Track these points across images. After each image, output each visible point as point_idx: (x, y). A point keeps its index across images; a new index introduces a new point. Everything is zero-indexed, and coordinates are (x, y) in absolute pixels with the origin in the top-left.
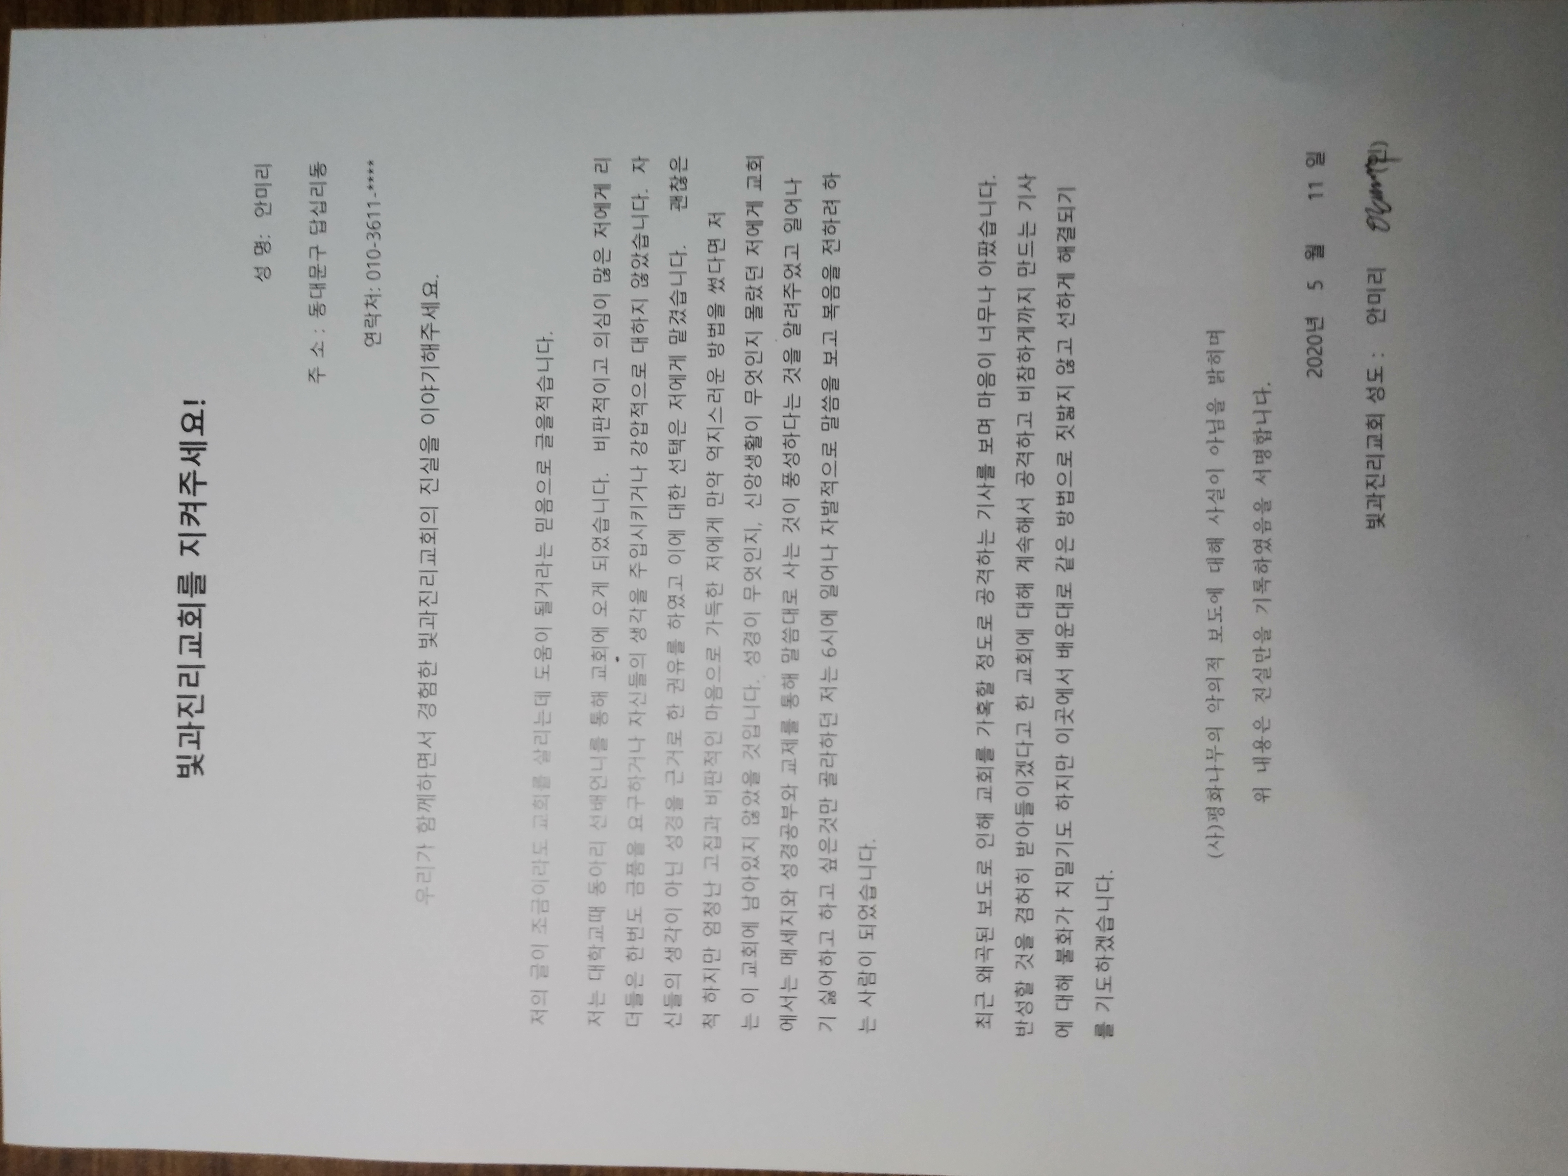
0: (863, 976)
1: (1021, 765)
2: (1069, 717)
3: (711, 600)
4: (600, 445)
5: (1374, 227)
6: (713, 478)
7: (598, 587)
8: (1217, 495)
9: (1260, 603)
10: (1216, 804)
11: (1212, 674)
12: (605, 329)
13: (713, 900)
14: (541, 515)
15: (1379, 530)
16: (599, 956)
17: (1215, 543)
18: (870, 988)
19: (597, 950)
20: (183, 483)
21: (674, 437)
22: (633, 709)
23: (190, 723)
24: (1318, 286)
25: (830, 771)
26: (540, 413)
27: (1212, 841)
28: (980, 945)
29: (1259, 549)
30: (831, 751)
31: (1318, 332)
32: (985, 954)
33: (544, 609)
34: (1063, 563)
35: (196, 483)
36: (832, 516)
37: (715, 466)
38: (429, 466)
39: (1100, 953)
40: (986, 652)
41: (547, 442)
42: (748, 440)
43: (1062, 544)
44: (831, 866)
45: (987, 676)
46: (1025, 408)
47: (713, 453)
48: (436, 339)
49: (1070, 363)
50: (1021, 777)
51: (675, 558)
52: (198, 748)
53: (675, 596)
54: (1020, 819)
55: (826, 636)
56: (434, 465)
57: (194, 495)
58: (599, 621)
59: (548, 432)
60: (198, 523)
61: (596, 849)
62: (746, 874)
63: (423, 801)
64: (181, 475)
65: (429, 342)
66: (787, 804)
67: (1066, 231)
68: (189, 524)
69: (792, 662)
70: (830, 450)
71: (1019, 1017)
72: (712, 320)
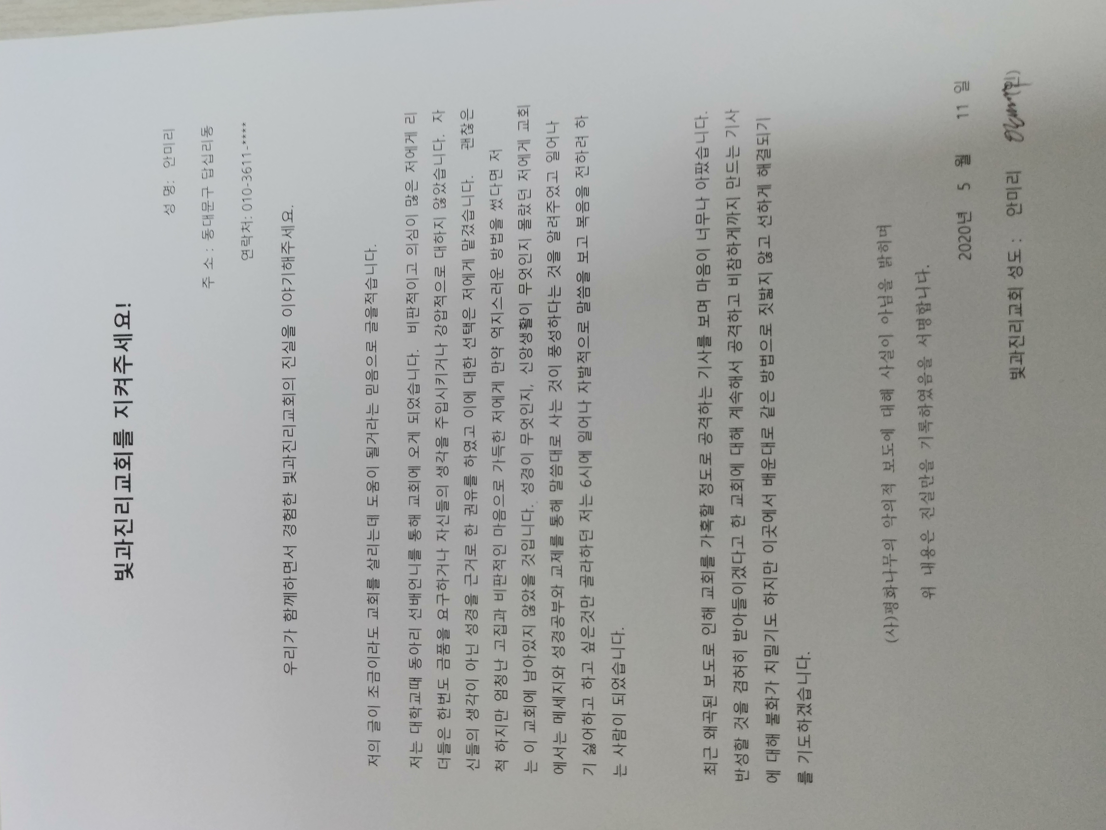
0: (617, 733)
1: (735, 570)
2: (773, 532)
3: (496, 444)
4: (412, 329)
5: (1010, 139)
6: (496, 351)
7: (412, 436)
8: (887, 355)
9: (923, 440)
10: (891, 600)
11: (886, 497)
12: (415, 241)
13: (502, 673)
14: (369, 382)
15: (1020, 380)
16: (418, 715)
17: (887, 394)
18: (622, 742)
19: (416, 711)
20: (116, 365)
21: (467, 321)
22: (439, 527)
23: (123, 540)
24: (966, 187)
25: (588, 574)
26: (368, 305)
27: (889, 629)
28: (706, 709)
29: (922, 398)
30: (588, 559)
31: (967, 224)
32: (710, 717)
33: (374, 453)
34: (766, 411)
35: (125, 364)
36: (586, 379)
37: (498, 342)
38: (288, 348)
39: (801, 717)
40: (707, 482)
41: (374, 327)
42: (522, 322)
43: (765, 397)
44: (590, 648)
45: (708, 500)
46: (734, 290)
47: (496, 332)
48: (292, 253)
49: (769, 255)
50: (736, 579)
51: (469, 412)
52: (129, 559)
53: (469, 442)
54: (735, 612)
55: (583, 471)
56: (292, 347)
57: (124, 373)
58: (414, 462)
59: (374, 320)
60: (127, 393)
61: (414, 633)
62: (526, 654)
63: (288, 598)
64: (115, 359)
65: (287, 256)
66: (556, 600)
67: (763, 152)
68: (121, 394)
69: (558, 491)
70: (584, 327)
71: (737, 767)
72: (493, 231)
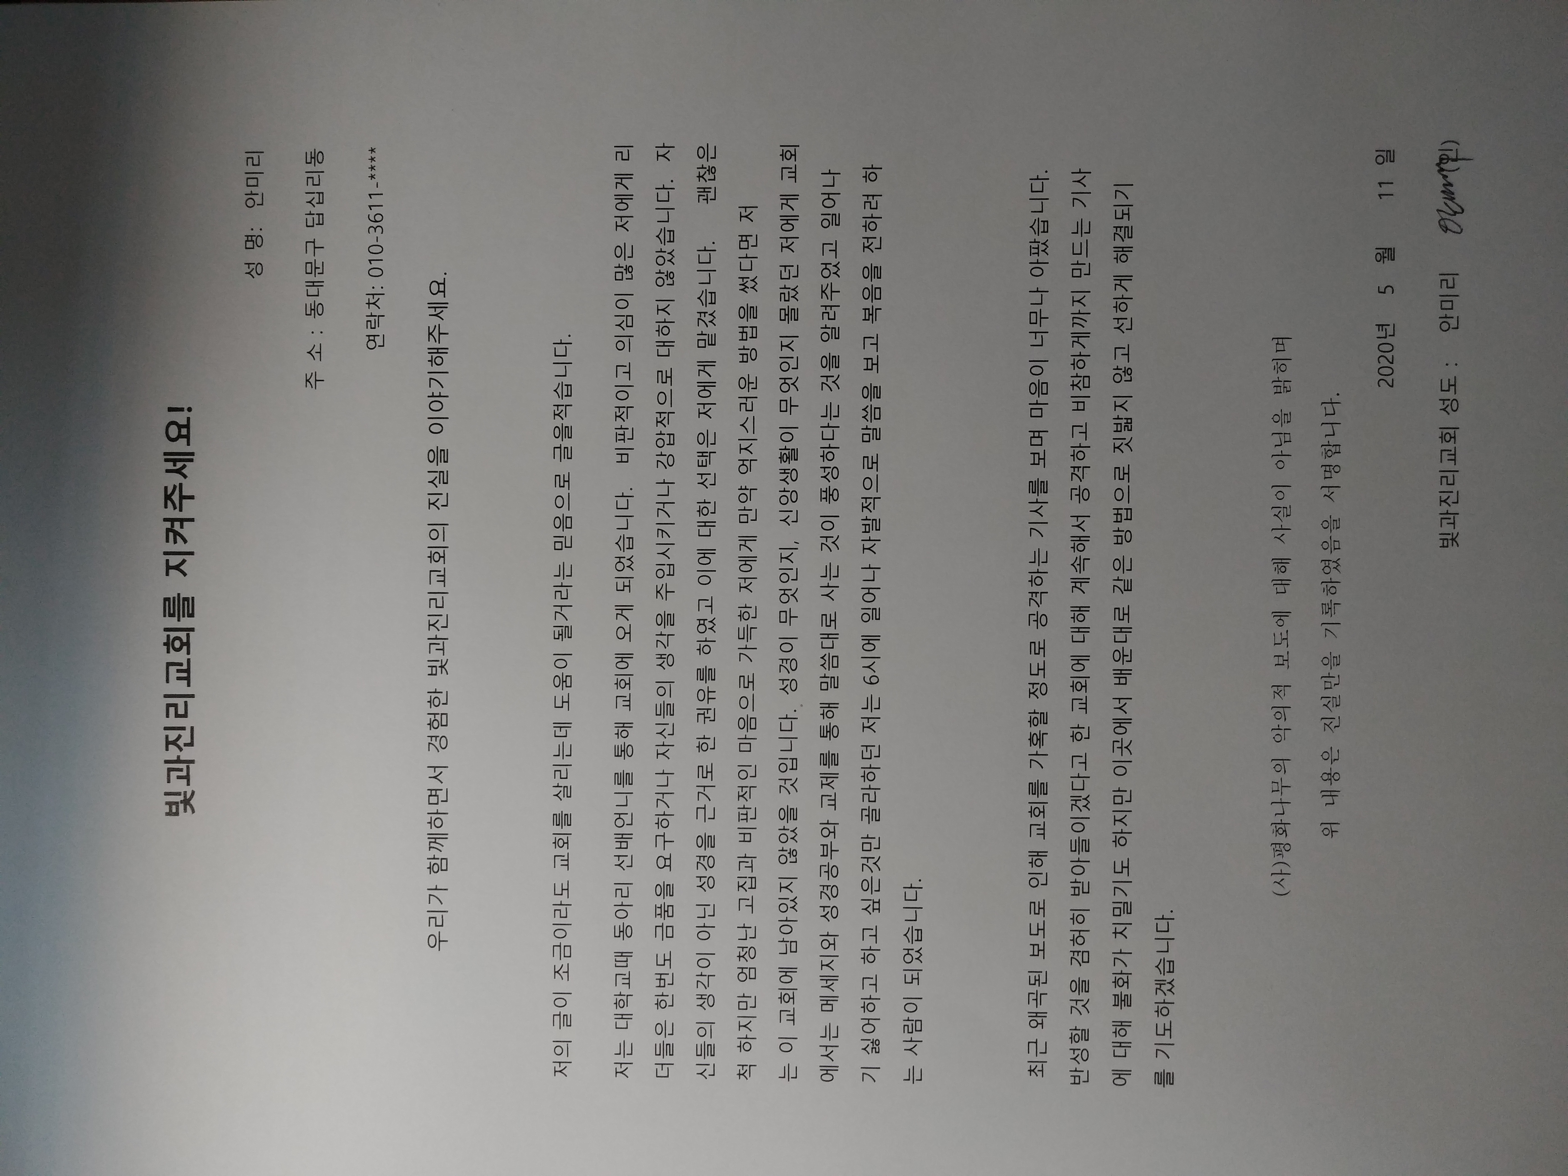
0: (909, 1023)
1: (1076, 800)
2: (1126, 747)
3: (744, 623)
4: (623, 457)
5: (1446, 229)
6: (746, 493)
7: (622, 609)
8: (1282, 511)
9: (1328, 627)
10: (1281, 839)
11: (1278, 702)
12: (628, 331)
13: (748, 943)
14: (559, 532)
15: (1452, 550)
16: (626, 1003)
17: (1281, 563)
18: (916, 1036)
19: (624, 998)
20: (168, 497)
21: (703, 448)
22: (660, 740)
23: (178, 757)
24: (1389, 290)
25: (873, 806)
26: (558, 422)
27: (1278, 878)
28: (1033, 989)
29: (1327, 570)
30: (873, 785)
31: (1389, 340)
32: (1038, 999)
33: (564, 633)
34: (1120, 584)
35: (182, 497)
36: (874, 534)
37: (748, 480)
38: (437, 480)
39: (1160, 997)
40: (1039, 679)
41: (566, 453)
42: (783, 452)
43: (1119, 564)
44: (874, 907)
45: (1039, 704)
46: (1079, 418)
47: (745, 466)
48: (445, 342)
49: (1128, 371)
50: (1076, 813)
51: (705, 578)
52: (188, 784)
53: (704, 620)
54: (1075, 856)
55: (868, 662)
56: (443, 478)
57: (181, 510)
58: (624, 647)
59: (567, 443)
60: (185, 541)
61: (621, 889)
62: (783, 916)
63: (434, 840)
64: (166, 488)
65: (437, 345)
66: (826, 841)
67: (1123, 229)
68: (175, 542)
69: (832, 690)
70: (871, 463)
71: (1073, 1065)
72: (744, 322)
